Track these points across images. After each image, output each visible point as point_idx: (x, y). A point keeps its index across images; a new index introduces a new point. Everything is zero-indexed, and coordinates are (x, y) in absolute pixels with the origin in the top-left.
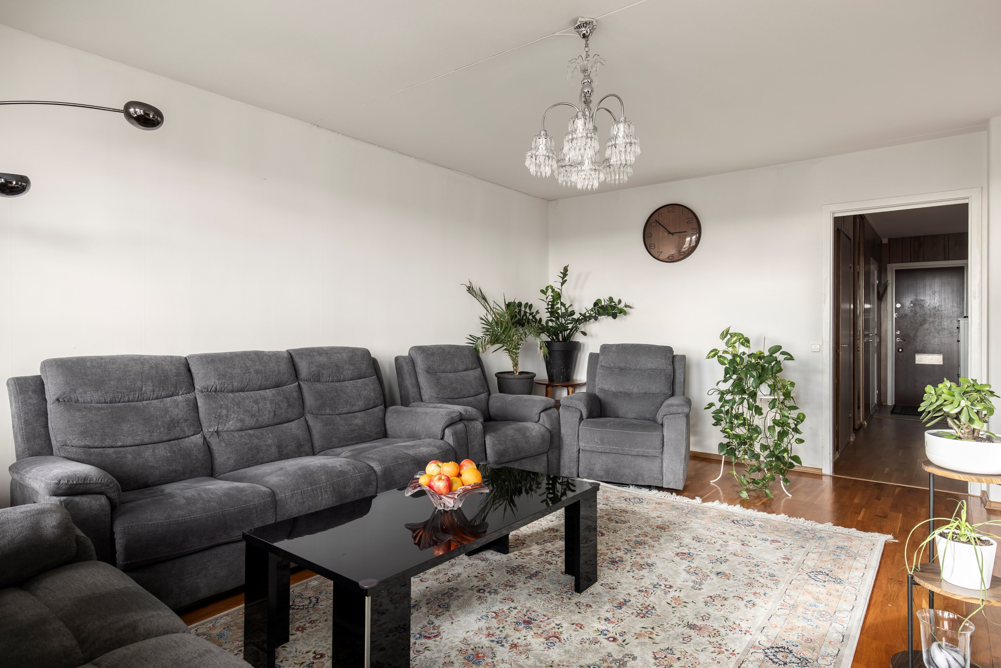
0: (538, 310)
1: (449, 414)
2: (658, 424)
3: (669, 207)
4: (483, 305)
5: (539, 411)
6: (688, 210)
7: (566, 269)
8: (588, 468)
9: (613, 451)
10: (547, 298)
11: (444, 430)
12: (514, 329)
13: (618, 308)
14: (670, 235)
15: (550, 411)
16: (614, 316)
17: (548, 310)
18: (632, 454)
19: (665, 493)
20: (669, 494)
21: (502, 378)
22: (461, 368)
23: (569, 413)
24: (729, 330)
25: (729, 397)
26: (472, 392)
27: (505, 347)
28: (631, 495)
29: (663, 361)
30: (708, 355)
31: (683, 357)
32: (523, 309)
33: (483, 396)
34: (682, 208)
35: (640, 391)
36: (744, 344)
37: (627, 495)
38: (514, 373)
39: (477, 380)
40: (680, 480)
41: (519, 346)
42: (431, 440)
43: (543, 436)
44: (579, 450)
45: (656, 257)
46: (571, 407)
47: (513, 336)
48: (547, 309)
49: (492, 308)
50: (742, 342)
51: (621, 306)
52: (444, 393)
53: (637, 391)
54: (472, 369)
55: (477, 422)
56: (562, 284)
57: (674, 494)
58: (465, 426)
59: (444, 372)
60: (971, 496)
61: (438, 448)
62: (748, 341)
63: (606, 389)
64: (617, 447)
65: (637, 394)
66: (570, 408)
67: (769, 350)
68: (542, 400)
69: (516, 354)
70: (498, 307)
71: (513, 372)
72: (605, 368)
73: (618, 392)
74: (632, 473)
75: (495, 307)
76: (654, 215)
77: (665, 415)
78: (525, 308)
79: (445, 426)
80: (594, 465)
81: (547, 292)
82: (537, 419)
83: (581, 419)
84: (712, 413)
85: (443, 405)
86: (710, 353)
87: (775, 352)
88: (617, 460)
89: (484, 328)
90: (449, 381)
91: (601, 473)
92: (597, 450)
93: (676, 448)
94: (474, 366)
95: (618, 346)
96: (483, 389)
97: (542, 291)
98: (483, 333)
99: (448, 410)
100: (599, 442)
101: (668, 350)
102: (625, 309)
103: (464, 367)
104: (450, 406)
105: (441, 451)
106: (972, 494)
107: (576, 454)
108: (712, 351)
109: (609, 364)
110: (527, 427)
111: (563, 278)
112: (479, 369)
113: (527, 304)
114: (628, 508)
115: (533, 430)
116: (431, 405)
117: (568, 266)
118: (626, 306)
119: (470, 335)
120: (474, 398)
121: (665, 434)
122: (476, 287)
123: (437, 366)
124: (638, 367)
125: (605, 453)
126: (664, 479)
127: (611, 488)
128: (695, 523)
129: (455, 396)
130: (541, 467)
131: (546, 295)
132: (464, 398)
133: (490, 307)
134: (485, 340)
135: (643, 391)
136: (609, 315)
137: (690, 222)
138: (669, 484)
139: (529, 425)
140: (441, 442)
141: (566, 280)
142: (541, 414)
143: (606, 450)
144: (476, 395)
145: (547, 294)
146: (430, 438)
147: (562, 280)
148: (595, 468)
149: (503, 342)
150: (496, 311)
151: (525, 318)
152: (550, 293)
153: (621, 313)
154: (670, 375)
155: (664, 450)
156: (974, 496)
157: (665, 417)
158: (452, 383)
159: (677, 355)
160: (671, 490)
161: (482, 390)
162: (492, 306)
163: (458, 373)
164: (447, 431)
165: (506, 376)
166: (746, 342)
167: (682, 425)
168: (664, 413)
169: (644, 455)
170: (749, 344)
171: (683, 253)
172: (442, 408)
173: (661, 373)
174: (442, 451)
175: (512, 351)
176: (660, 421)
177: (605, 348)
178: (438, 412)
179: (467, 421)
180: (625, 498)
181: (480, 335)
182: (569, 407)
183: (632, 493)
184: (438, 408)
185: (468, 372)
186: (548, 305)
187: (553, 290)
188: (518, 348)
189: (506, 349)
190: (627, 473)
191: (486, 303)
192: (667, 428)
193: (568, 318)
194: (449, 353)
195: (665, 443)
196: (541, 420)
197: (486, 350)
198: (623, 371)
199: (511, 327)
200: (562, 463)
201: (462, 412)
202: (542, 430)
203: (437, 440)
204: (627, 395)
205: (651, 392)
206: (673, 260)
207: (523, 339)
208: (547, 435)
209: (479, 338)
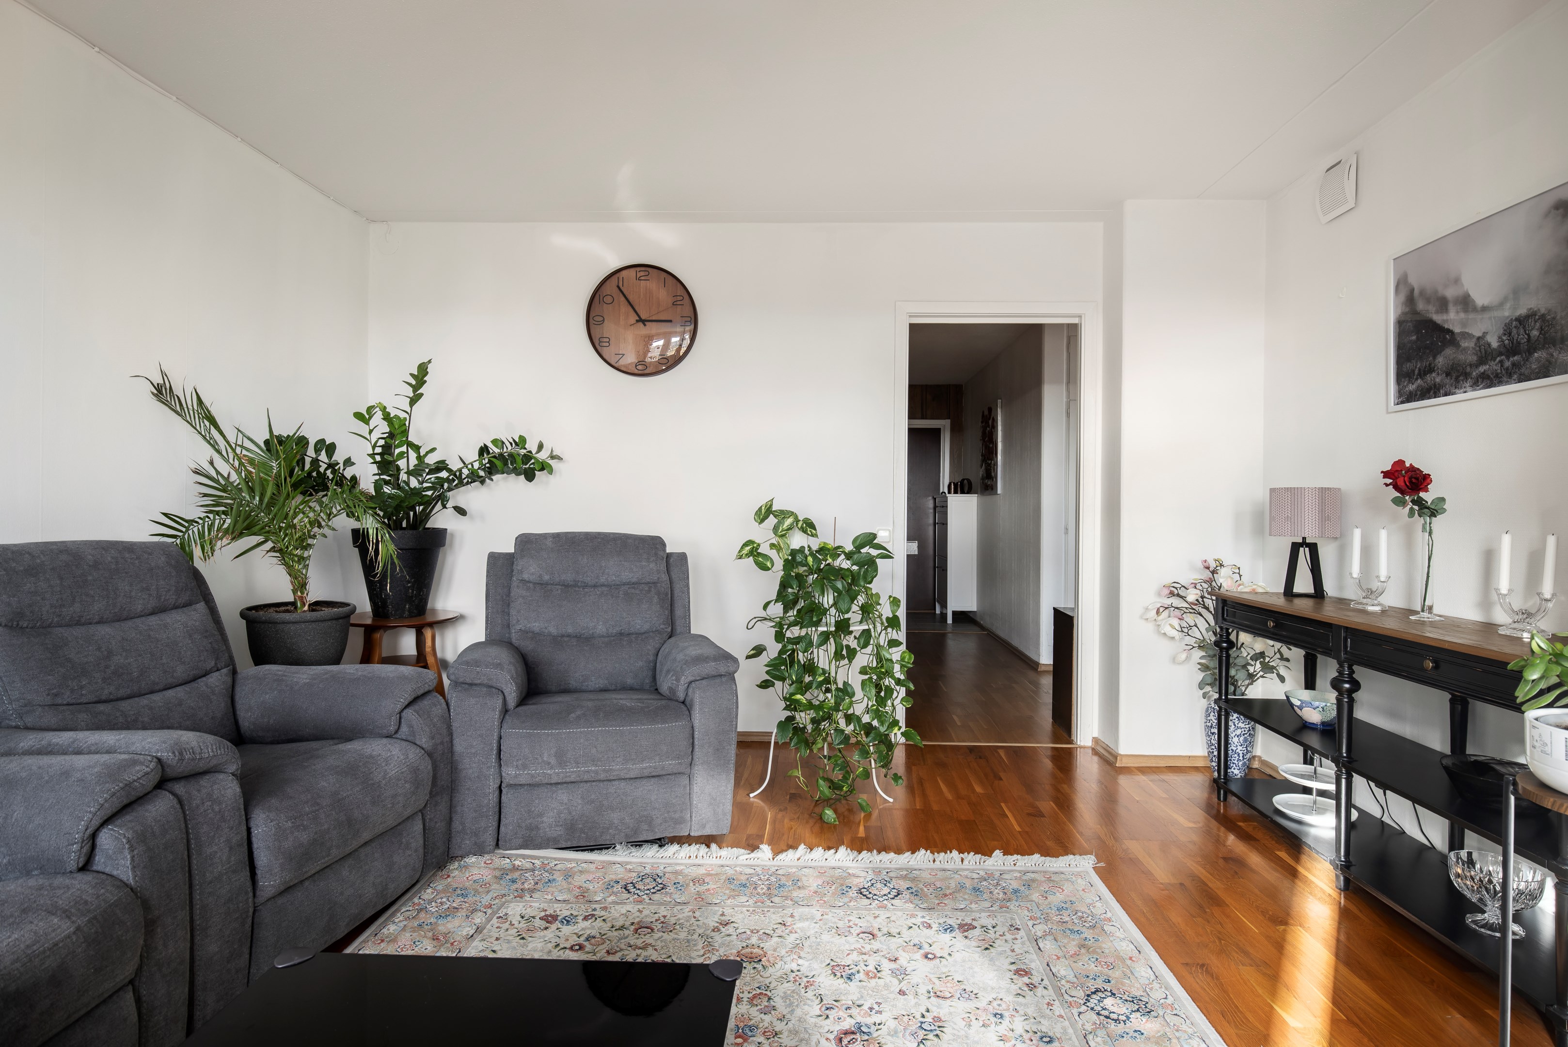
0: (349, 459)
1: (112, 773)
2: (677, 701)
3: (638, 269)
4: (204, 437)
5: (399, 707)
6: (675, 281)
7: (423, 369)
8: (523, 825)
9: (586, 777)
10: (371, 432)
11: (94, 836)
12: (299, 498)
13: (535, 458)
14: (641, 324)
15: (426, 703)
16: (530, 476)
17: (374, 458)
18: (628, 776)
19: (694, 848)
20: (703, 849)
21: (265, 622)
22: (139, 608)
23: (473, 701)
24: (771, 506)
25: (795, 632)
26: (181, 671)
27: (269, 545)
28: (630, 871)
29: (652, 565)
30: (740, 551)
31: (683, 557)
32: (311, 452)
33: (217, 680)
34: (664, 275)
35: (610, 631)
36: (807, 530)
37: (619, 873)
38: (296, 608)
39: (197, 636)
40: (725, 814)
41: (310, 541)
42: (32, 882)
43: (415, 771)
44: (500, 786)
45: (613, 363)
46: (476, 685)
47: (295, 515)
48: (372, 456)
49: (234, 446)
50: (802, 527)
51: (543, 456)
52: (82, 688)
53: (604, 630)
54: (176, 607)
55: (221, 776)
56: (413, 401)
57: (714, 846)
58: (180, 802)
59: (79, 623)
60: (1081, 747)
61: (67, 914)
62: (811, 525)
63: (536, 630)
64: (596, 766)
65: (603, 636)
66: (474, 688)
67: (854, 542)
68: (403, 678)
69: (301, 559)
70: (248, 444)
71: (293, 604)
72: (531, 585)
73: (563, 636)
74: (627, 820)
75: (240, 443)
76: (608, 282)
77: (691, 682)
78: (317, 451)
79: (96, 822)
80: (541, 815)
81: (370, 418)
82: (392, 729)
83: (505, 711)
84: (766, 666)
85: (81, 735)
86: (742, 548)
87: (863, 546)
88: (593, 797)
89: (205, 495)
90: (99, 649)
91: (559, 831)
92: (546, 781)
93: (718, 750)
94: (185, 598)
95: (557, 536)
96: (217, 659)
97: (358, 416)
98: (203, 509)
99: (106, 757)
100: (553, 761)
101: (655, 544)
102: (551, 462)
103: (152, 603)
104: (109, 738)
105: (81, 921)
106: (1082, 744)
107: (493, 798)
108: (745, 545)
109: (540, 576)
110: (371, 756)
111: (416, 388)
112: (201, 606)
113: (322, 441)
114: (646, 912)
115: (387, 761)
116: (31, 740)
117: (430, 362)
118: (552, 457)
119: (165, 515)
120: (187, 688)
121: (697, 723)
122: (182, 385)
123: (52, 606)
124: (603, 580)
125: (565, 783)
126: (693, 818)
127: (576, 861)
128: (802, 919)
129: (122, 692)
130: (409, 852)
131: (368, 424)
132: (152, 692)
133: (228, 442)
134: (213, 524)
135: (617, 629)
136: (518, 474)
137: (678, 303)
138: (703, 826)
139: (375, 747)
140: (82, 883)
141: (422, 395)
142: (404, 714)
143: (570, 776)
144: (195, 679)
145: (373, 423)
146: (28, 873)
147: (414, 391)
148: (542, 822)
149: (267, 533)
150: (245, 452)
151: (314, 474)
152: (377, 419)
153: (542, 469)
154: (667, 594)
155: (695, 758)
156: (1084, 747)
157: (693, 685)
158: (110, 654)
159: (671, 554)
160: (707, 841)
161: (213, 663)
162: (232, 439)
163: (130, 623)
164: (105, 839)
165: (272, 614)
166: (809, 527)
167: (729, 700)
168: (691, 678)
169: (654, 774)
170: (815, 529)
171: (666, 361)
172: (79, 752)
173: (650, 591)
174: (89, 921)
175: (291, 554)
176: (681, 696)
177: (525, 542)
178: (66, 774)
179: (182, 783)
180: (622, 883)
181: (196, 513)
182: (471, 685)
183: (627, 863)
184: (63, 751)
185: (163, 616)
186: (374, 447)
187: (387, 417)
188: (309, 546)
189: (273, 549)
190: (616, 821)
191: (213, 429)
192: (701, 709)
193: (428, 477)
194: (96, 565)
195: (696, 742)
196: (404, 729)
197: (213, 551)
198: (570, 588)
199: (288, 495)
200: (456, 825)
201: (164, 755)
202: (411, 756)
203: (59, 880)
204: (584, 640)
205: (632, 630)
206: (646, 372)
207: (323, 523)
208: (426, 766)
209: (191, 522)
